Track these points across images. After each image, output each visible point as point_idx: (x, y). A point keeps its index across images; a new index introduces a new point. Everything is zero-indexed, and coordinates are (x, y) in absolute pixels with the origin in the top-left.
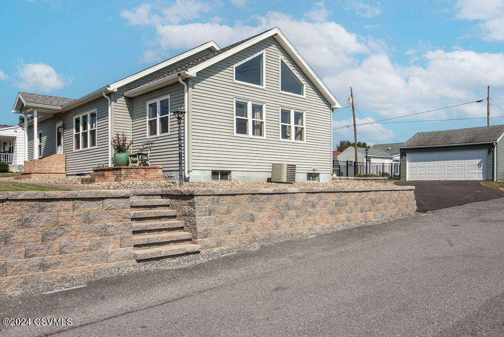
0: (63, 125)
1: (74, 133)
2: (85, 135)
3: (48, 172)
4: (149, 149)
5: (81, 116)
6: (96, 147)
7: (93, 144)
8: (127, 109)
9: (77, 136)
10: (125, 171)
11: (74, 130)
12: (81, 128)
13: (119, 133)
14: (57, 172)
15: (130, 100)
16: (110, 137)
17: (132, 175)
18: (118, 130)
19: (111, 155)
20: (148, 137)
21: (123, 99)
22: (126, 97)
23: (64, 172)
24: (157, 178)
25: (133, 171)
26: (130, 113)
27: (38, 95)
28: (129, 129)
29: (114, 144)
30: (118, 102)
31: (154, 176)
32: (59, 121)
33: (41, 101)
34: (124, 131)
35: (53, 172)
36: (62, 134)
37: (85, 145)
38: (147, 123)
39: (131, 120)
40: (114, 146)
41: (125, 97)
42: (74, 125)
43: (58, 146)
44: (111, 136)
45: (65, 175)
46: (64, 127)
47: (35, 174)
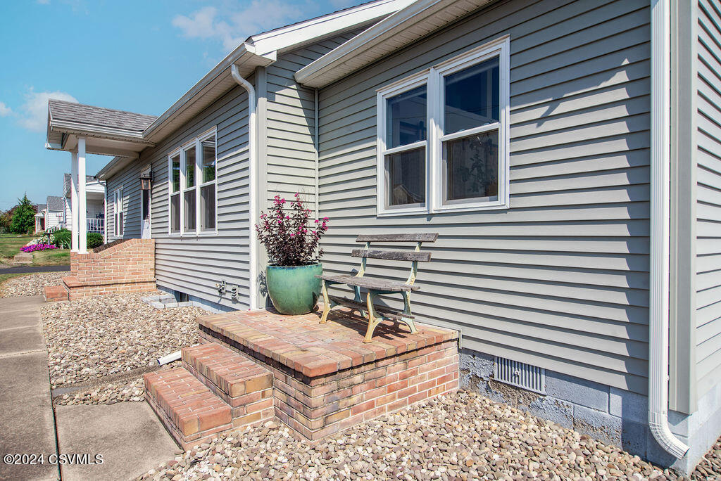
0: (151, 173)
1: (171, 192)
2: (190, 196)
3: (113, 281)
4: (409, 264)
5: (181, 152)
6: (215, 233)
7: (210, 223)
8: (304, 122)
9: (176, 200)
10: (328, 388)
11: (171, 185)
12: (183, 179)
13: (282, 196)
14: (136, 279)
15: (314, 96)
16: (253, 207)
17: (354, 399)
18: (280, 188)
19: (258, 264)
20: (381, 210)
21: (292, 92)
22: (302, 88)
23: (153, 279)
24: (442, 380)
25: (358, 379)
26: (313, 136)
27: (94, 108)
28: (311, 182)
29: (265, 234)
30: (278, 98)
31: (432, 375)
32: (144, 165)
33: (96, 120)
34: (300, 189)
35: (124, 281)
36: (150, 195)
37: (192, 226)
38: (380, 162)
39: (315, 157)
40: (267, 242)
41: (299, 84)
42: (170, 174)
43: (144, 219)
44: (257, 207)
45: (154, 285)
46: (152, 179)
47: (80, 289)
